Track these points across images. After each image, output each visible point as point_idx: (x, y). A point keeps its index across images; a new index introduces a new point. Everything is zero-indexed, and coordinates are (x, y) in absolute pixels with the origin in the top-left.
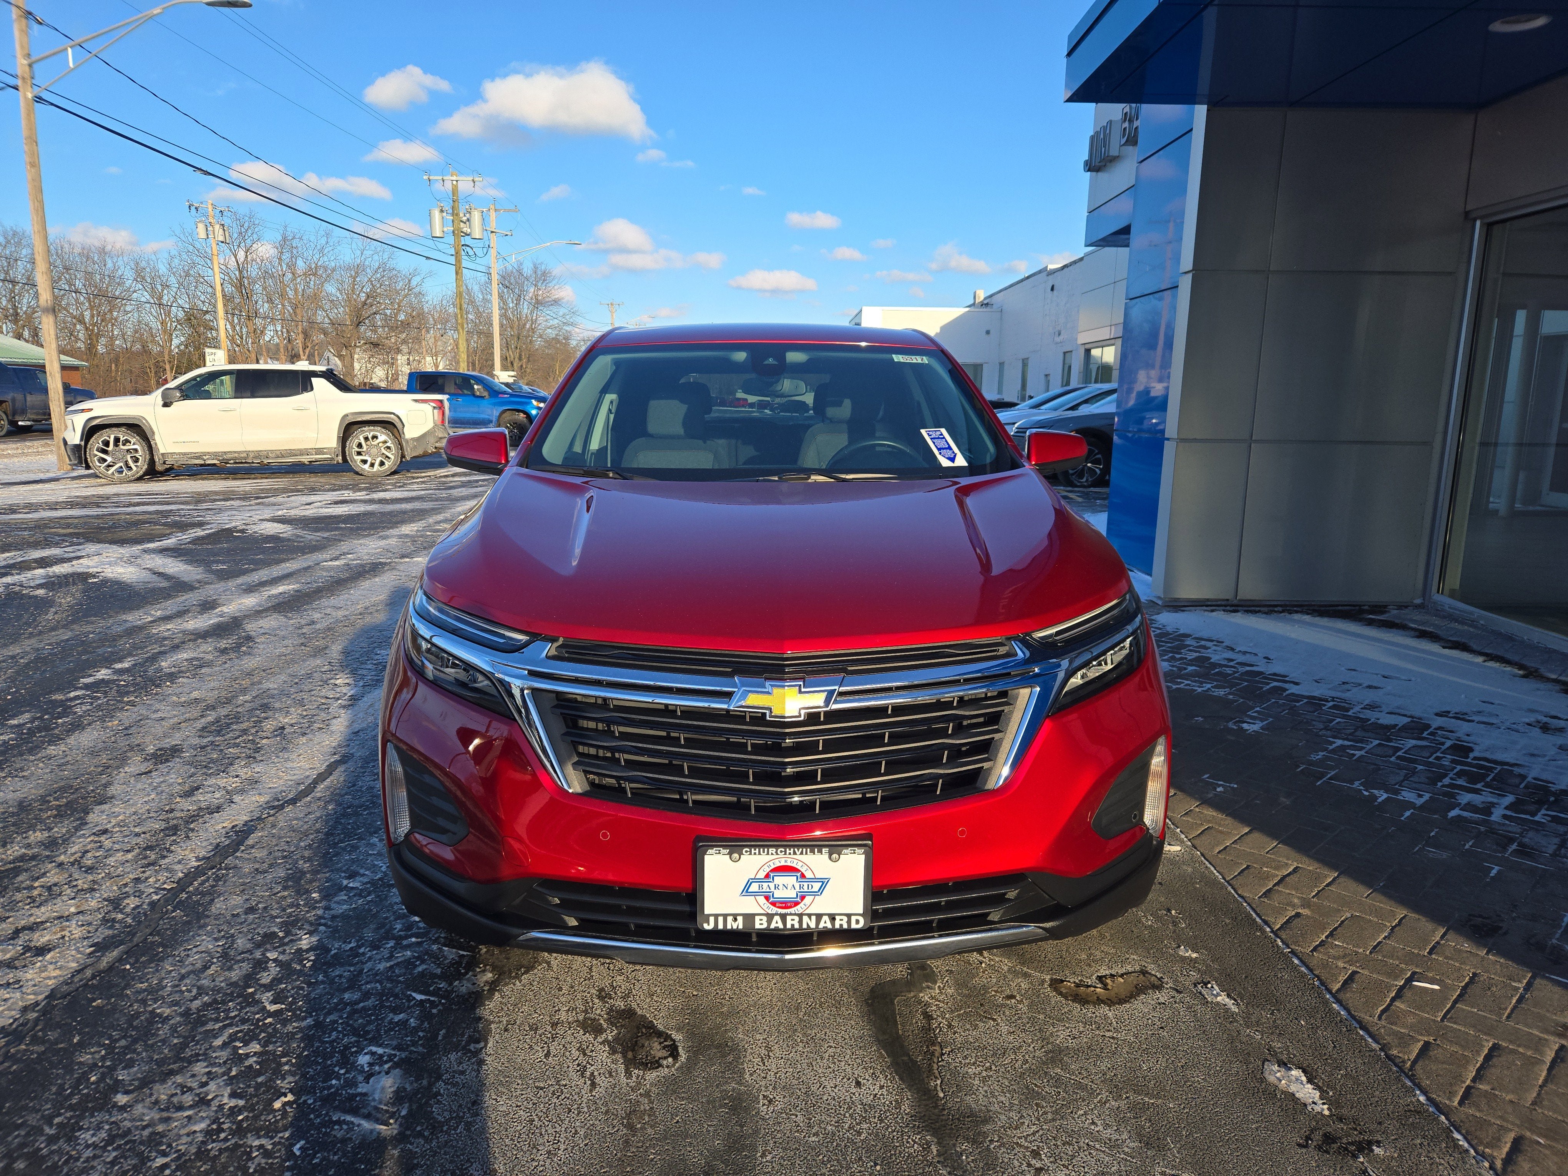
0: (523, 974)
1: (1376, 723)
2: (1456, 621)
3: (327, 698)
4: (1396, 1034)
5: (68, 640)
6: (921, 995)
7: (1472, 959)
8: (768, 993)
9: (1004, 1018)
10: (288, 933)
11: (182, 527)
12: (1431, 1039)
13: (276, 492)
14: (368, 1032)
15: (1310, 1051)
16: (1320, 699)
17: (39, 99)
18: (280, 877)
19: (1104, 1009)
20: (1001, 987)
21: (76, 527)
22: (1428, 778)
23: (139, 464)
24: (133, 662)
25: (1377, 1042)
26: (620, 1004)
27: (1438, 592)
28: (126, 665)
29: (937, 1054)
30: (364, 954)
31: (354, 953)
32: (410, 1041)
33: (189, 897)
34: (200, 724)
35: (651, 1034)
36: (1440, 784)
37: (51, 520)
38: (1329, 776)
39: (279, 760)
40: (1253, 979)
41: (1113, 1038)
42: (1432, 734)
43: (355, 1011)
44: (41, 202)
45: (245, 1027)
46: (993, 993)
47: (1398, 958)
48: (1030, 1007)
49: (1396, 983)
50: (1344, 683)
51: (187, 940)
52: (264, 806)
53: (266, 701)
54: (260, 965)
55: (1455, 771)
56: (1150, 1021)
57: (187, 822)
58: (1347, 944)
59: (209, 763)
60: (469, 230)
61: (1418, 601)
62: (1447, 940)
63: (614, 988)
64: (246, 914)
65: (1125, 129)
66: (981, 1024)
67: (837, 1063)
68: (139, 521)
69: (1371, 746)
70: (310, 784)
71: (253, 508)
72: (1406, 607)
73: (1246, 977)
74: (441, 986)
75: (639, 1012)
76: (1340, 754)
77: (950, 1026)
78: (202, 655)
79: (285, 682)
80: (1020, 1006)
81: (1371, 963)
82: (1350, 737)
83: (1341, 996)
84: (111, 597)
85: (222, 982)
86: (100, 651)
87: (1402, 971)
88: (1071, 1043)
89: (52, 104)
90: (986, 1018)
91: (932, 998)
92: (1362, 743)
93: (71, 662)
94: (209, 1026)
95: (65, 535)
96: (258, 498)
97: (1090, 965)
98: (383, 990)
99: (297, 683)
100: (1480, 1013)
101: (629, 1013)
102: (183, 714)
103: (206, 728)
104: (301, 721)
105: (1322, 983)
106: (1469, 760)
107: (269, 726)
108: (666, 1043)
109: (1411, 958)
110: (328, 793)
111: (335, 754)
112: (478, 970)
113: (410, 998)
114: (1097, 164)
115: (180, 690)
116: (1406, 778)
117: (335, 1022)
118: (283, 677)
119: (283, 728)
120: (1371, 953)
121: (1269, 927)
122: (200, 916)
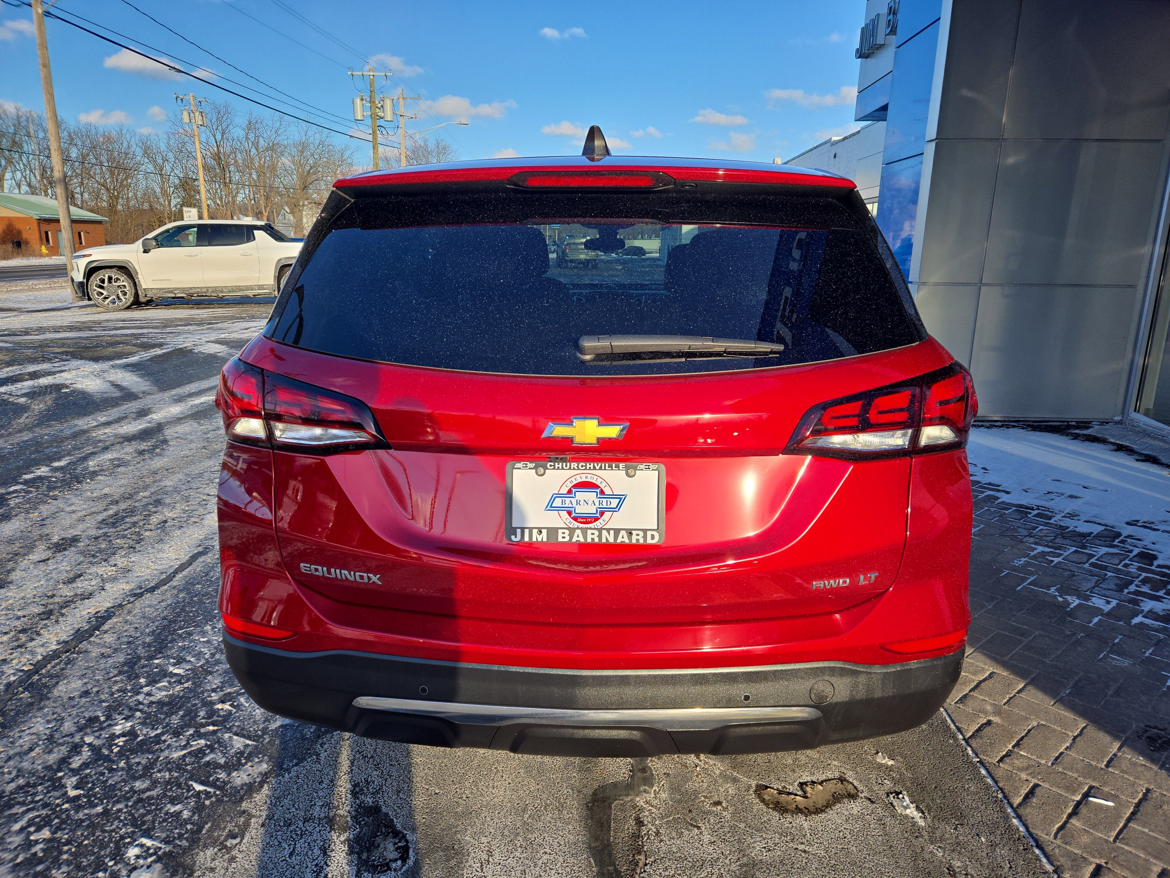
0: (293, 766)
1: (1074, 531)
2: (1149, 435)
3: (208, 495)
4: (1069, 855)
5: (27, 441)
6: (638, 799)
7: (1145, 773)
8: (502, 793)
9: (708, 826)
10: (109, 717)
11: (146, 347)
12: (1102, 862)
13: (225, 319)
14: (144, 823)
15: (987, 872)
16: (1027, 508)
17: (47, 14)
18: (119, 662)
19: (800, 820)
20: (711, 792)
21: (69, 347)
22: (1116, 585)
23: (127, 297)
24: (69, 461)
25: (1051, 863)
26: (369, 800)
27: (1135, 411)
28: (62, 463)
29: (641, 864)
30: (165, 741)
31: (157, 739)
32: (178, 834)
33: (40, 679)
34: (100, 518)
35: (389, 833)
36: (1126, 591)
37: (52, 340)
38: (1029, 581)
39: (154, 550)
40: (941, 790)
41: (805, 852)
42: (1122, 542)
43: (140, 800)
44: (52, 95)
45: (44, 812)
46: (703, 799)
47: (1077, 771)
48: (733, 814)
49: (1073, 797)
50: (1049, 493)
51: (23, 722)
52: (128, 594)
53: (160, 497)
54: (76, 749)
55: (1141, 578)
56: (841, 834)
57: (62, 607)
58: (1032, 755)
59: (97, 552)
60: (383, 114)
61: (1118, 418)
62: (1124, 753)
63: (368, 783)
64: (81, 697)
65: (889, 21)
66: (686, 833)
67: (548, 871)
68: (117, 341)
69: (1068, 552)
70: (172, 573)
71: (204, 332)
72: (1107, 423)
73: (935, 787)
74: (220, 776)
75: (384, 809)
76: (1040, 560)
77: (658, 833)
78: (123, 456)
79: (180, 480)
80: (725, 813)
81: (1052, 775)
82: (1050, 544)
83: (1021, 811)
84: (74, 404)
85: (39, 765)
86: (47, 451)
87: (1080, 785)
88: (766, 856)
89: (58, 18)
90: (692, 825)
91: (647, 802)
92: (1060, 550)
93: (21, 460)
94: (14, 810)
95: (58, 353)
96: (210, 324)
97: (794, 771)
98: (170, 779)
99: (189, 481)
100: (1151, 833)
101: (375, 810)
102: (92, 507)
103: (105, 520)
104: (182, 515)
105: (1005, 797)
106: (1153, 568)
107: (155, 519)
108: (399, 844)
109: (1089, 771)
110: (184, 582)
111: (200, 546)
112: (257, 760)
113: (189, 788)
114: (866, 52)
115: (96, 486)
116: (1097, 585)
117: (120, 810)
118: (180, 476)
119: (165, 522)
120: (1053, 764)
121: (962, 734)
122: (44, 697)
